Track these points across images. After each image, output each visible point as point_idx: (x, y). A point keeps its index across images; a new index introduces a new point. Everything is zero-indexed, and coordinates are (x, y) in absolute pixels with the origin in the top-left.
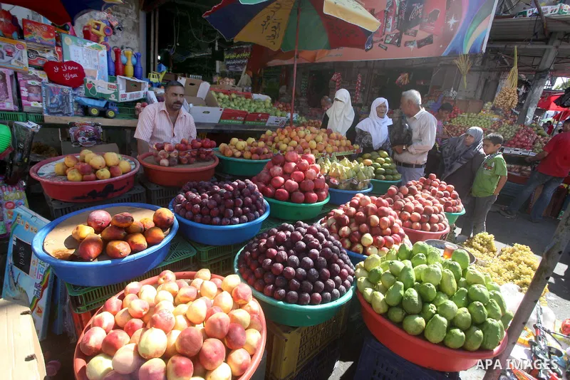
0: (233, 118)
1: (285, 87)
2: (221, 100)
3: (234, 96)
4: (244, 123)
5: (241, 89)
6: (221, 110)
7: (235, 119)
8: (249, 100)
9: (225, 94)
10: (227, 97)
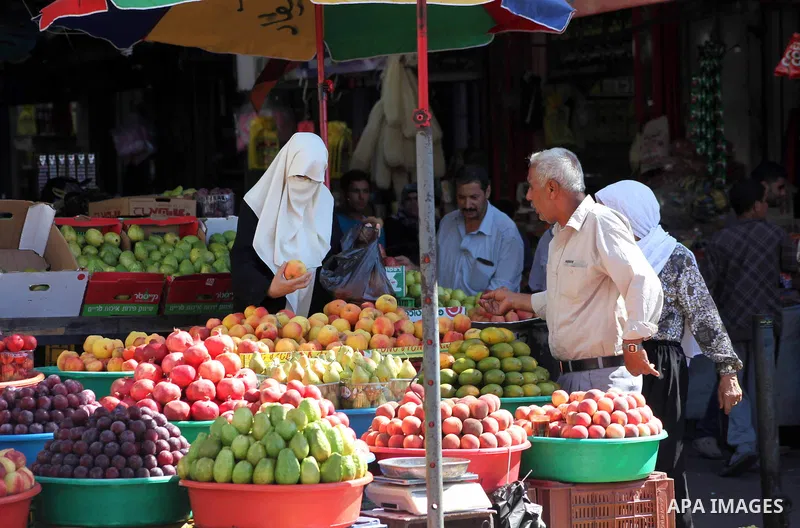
0: (122, 297)
1: (660, 125)
2: (91, 250)
3: (134, 233)
4: (160, 311)
5: (193, 204)
6: (81, 277)
7: (132, 301)
8: (191, 239)
9: (104, 230)
10: (113, 237)
